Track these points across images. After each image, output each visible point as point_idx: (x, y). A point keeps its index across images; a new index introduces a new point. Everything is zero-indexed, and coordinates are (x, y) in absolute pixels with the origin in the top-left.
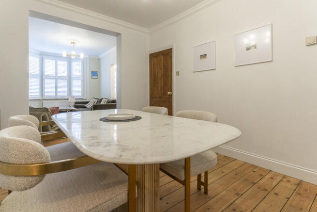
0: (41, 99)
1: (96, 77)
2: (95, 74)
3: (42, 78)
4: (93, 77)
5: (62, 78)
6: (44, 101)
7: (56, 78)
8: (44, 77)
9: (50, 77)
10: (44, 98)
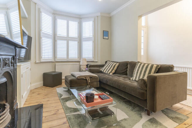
0: (53, 61)
1: (107, 38)
2: (106, 34)
3: (55, 38)
4: (105, 37)
5: (73, 39)
6: (56, 64)
7: (68, 39)
8: (56, 38)
9: (62, 38)
10: (56, 60)
